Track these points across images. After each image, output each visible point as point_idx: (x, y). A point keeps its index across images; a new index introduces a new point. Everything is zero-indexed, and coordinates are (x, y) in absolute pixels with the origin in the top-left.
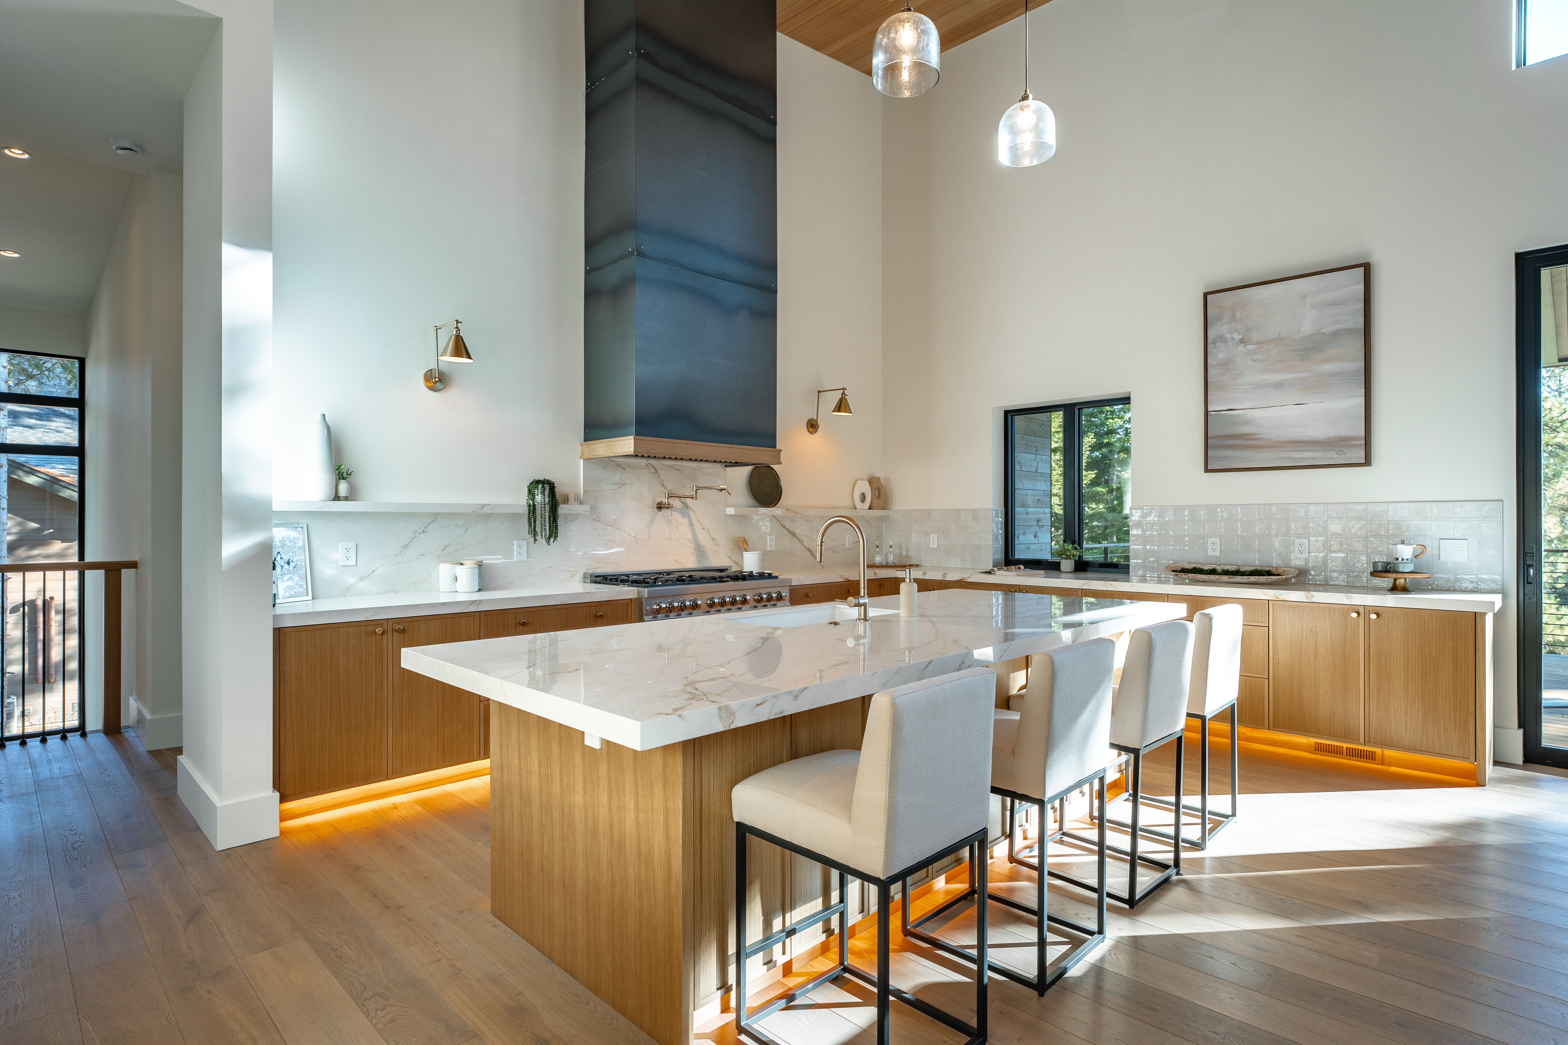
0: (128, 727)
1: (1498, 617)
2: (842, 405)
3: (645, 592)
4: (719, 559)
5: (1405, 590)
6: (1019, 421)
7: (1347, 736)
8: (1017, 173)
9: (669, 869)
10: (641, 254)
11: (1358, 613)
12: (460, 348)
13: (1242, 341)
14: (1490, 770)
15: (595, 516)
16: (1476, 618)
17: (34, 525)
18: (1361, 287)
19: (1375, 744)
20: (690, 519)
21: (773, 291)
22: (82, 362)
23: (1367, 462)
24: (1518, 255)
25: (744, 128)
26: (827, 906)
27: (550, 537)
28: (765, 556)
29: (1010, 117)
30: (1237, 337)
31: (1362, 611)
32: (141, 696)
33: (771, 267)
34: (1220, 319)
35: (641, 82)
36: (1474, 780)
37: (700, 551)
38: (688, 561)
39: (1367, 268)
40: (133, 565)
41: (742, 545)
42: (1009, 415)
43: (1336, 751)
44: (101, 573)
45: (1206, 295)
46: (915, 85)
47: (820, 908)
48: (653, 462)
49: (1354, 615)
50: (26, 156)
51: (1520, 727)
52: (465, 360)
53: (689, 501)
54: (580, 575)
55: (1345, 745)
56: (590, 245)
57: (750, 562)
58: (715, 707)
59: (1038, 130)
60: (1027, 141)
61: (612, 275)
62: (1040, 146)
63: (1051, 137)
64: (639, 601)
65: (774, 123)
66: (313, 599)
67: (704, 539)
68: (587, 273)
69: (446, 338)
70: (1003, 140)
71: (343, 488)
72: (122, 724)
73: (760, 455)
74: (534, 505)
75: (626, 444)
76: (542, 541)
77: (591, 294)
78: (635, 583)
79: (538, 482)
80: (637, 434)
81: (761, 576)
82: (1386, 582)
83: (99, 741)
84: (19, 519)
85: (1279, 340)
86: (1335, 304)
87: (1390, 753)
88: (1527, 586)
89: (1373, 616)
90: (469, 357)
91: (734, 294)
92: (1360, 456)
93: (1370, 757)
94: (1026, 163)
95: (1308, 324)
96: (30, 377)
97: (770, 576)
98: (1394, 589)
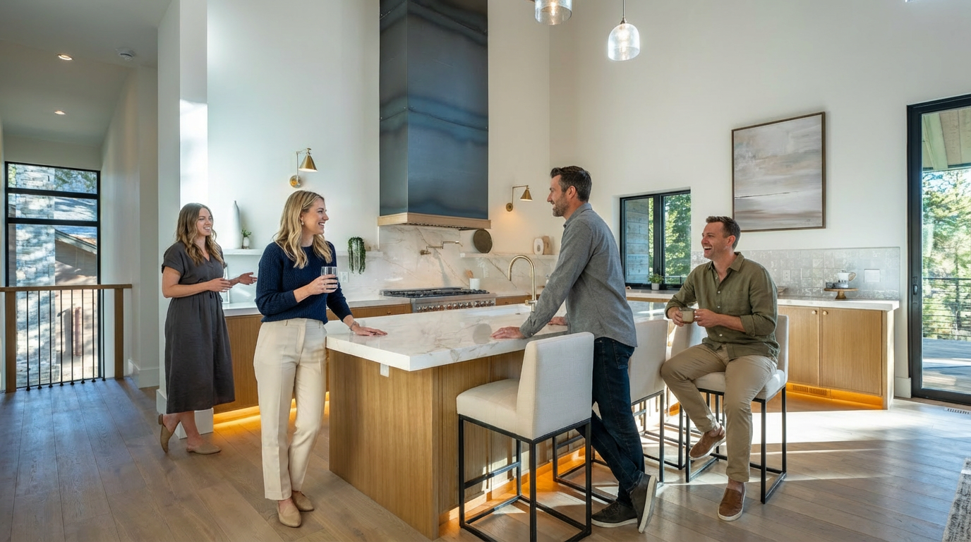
0: (128, 376)
1: (897, 313)
2: (527, 195)
3: (414, 300)
4: (456, 283)
5: (844, 298)
6: (628, 203)
7: (810, 381)
8: (619, 64)
9: (425, 438)
10: (411, 110)
11: (816, 311)
12: (310, 164)
13: (754, 157)
14: (891, 401)
15: (387, 259)
16: (882, 314)
17: (68, 267)
18: (820, 126)
19: (827, 386)
20: (439, 259)
21: (486, 130)
22: (98, 173)
23: (824, 226)
24: (909, 107)
25: (469, 38)
26: (510, 462)
27: (361, 268)
28: (482, 281)
29: (614, 33)
30: (750, 154)
31: (818, 311)
32: (135, 360)
33: (484, 116)
34: (741, 144)
35: (411, 14)
36: (882, 406)
37: (445, 277)
38: (438, 284)
39: (823, 115)
40: (130, 286)
41: (469, 275)
42: (623, 200)
43: (805, 390)
44: (112, 291)
45: (733, 131)
46: (559, 17)
47: (506, 464)
48: (418, 227)
49: (814, 312)
50: (70, 59)
51: (909, 377)
52: (313, 171)
53: (439, 250)
54: (378, 291)
55: (809, 387)
56: (383, 105)
57: (474, 284)
58: (449, 350)
59: (630, 40)
60: (624, 46)
61: (395, 122)
62: (631, 49)
63: (637, 44)
64: (411, 305)
65: (486, 34)
66: (231, 303)
67: (447, 271)
68: (381, 121)
69: (303, 157)
70: (611, 45)
71: (246, 243)
72: (125, 374)
73: (479, 223)
74: (352, 251)
75: (403, 217)
76: (356, 272)
77: (383, 133)
78: (409, 295)
79: (354, 239)
80: (409, 211)
81: (480, 292)
82: (833, 294)
83: (112, 384)
84: (60, 263)
85: (775, 156)
86: (804, 136)
87: (834, 391)
88: (914, 296)
89: (825, 313)
90: (315, 169)
91: (463, 132)
92: (820, 223)
93: (823, 393)
94: (624, 58)
95: (790, 147)
96: (64, 182)
97: (484, 292)
98: (838, 298)
